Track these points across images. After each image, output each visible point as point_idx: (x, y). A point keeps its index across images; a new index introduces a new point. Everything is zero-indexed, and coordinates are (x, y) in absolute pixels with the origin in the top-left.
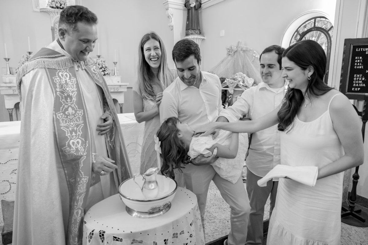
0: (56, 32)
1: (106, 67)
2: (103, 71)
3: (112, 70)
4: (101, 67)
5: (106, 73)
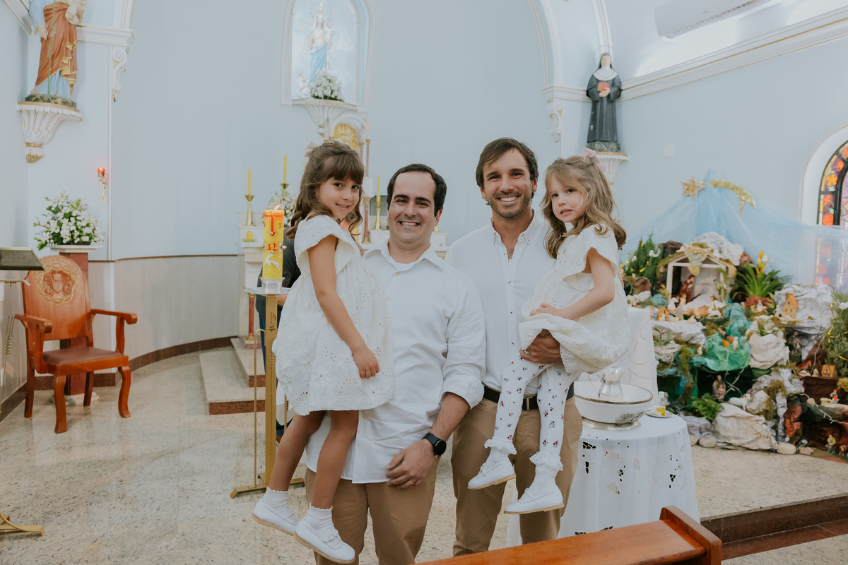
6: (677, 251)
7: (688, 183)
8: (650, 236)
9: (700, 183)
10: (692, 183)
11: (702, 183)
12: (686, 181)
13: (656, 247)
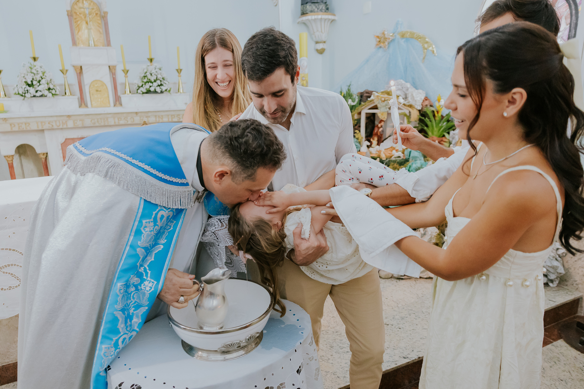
0: (75, 19)
1: (163, 79)
2: (159, 86)
3: (175, 83)
4: (155, 79)
5: (164, 88)
6: (369, 99)
7: (380, 35)
8: (349, 86)
9: (389, 34)
10: (383, 35)
11: (391, 34)
12: (378, 34)
13: (354, 96)
